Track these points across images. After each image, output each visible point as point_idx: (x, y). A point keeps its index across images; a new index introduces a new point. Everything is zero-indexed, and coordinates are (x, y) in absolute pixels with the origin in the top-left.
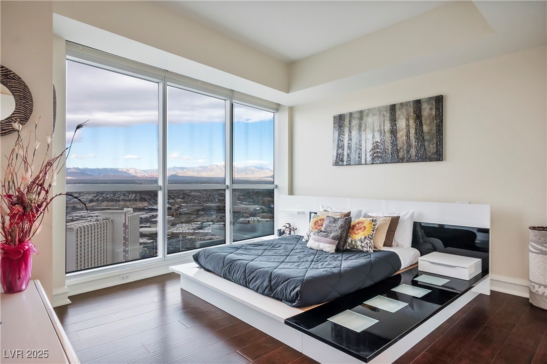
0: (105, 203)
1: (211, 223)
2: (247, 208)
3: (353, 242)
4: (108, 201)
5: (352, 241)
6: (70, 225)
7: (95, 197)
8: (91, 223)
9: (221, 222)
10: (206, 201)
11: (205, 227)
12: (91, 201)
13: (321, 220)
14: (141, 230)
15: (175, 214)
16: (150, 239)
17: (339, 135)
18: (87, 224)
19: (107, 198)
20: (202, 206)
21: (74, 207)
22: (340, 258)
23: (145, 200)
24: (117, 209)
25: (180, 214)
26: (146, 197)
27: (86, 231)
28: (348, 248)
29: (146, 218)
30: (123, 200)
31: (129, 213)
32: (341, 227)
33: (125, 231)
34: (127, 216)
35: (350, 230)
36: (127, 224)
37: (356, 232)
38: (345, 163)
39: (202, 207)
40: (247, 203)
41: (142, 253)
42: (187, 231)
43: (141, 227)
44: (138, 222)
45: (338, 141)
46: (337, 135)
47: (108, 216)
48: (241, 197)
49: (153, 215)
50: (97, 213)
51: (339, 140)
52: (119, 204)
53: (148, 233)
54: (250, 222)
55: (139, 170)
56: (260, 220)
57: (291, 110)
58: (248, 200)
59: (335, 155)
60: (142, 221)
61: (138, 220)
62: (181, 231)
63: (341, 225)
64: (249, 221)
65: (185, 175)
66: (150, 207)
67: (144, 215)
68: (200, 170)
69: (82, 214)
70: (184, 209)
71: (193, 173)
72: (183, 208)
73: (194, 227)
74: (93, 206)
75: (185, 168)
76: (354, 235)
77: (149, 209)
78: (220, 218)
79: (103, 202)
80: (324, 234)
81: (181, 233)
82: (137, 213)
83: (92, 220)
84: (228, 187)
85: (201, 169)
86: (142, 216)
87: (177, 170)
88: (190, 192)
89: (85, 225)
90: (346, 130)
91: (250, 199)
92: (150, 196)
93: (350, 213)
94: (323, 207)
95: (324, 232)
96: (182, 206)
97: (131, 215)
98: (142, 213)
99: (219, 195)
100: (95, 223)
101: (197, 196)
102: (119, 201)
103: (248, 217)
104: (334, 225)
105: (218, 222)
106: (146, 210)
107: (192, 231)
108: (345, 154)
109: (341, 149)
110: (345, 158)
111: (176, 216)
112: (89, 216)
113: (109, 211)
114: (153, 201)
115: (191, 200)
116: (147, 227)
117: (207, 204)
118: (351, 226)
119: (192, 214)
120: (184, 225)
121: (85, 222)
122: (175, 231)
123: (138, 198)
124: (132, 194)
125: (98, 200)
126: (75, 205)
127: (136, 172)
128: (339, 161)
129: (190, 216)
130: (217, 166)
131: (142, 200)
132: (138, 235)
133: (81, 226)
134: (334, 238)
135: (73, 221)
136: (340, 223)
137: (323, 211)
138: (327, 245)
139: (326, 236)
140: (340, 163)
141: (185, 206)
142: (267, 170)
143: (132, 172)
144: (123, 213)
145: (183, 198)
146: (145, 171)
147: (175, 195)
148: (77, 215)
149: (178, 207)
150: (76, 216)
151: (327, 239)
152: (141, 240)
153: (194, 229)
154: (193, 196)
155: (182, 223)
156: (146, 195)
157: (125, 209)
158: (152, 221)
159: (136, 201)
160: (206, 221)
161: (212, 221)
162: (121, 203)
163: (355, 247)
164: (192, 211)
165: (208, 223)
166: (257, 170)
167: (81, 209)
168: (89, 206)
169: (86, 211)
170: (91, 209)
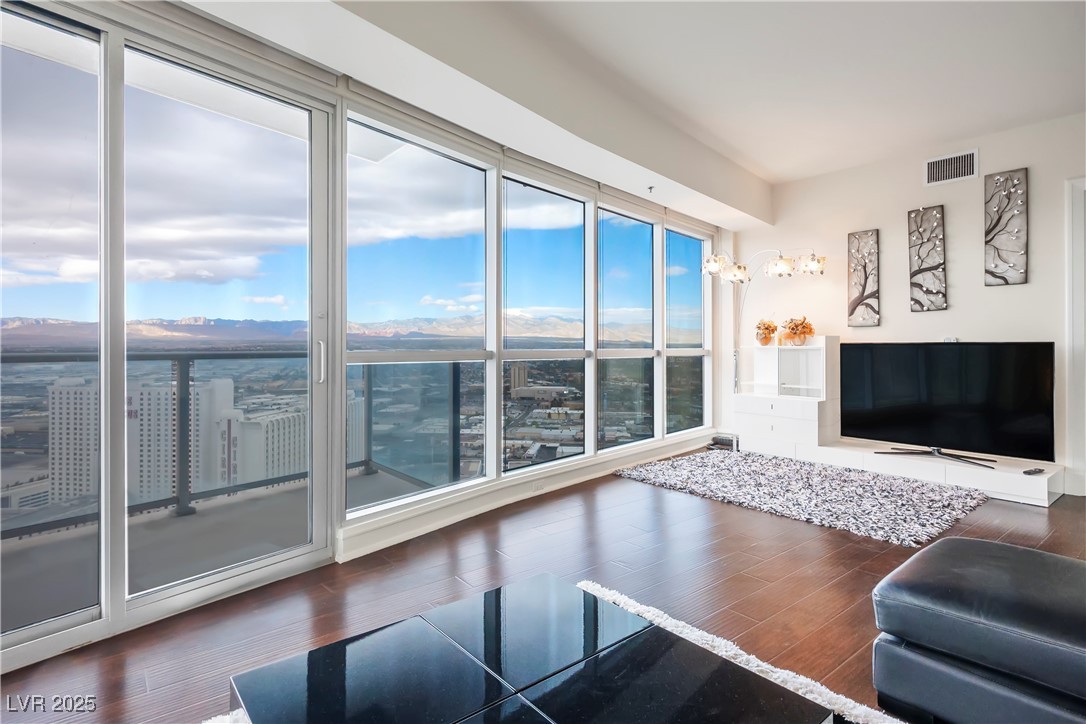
2: (545, 392)
7: (282, 371)
8: (290, 415)
10: (473, 378)
21: (249, 387)
40: (545, 382)
48: (535, 372)
54: (553, 417)
56: (569, 412)
58: (547, 377)
64: (549, 414)
65: (436, 333)
68: (461, 324)
69: (262, 400)
71: (447, 329)
81: (431, 435)
91: (549, 374)
103: (547, 407)
112: (275, 404)
120: (436, 420)
122: (422, 432)
125: (287, 375)
126: (251, 384)
133: (273, 419)
142: (579, 323)
148: (254, 401)
149: (425, 390)
150: (254, 404)
155: (431, 416)
167: (262, 392)
168: (274, 387)
169: (268, 395)
170: (278, 392)
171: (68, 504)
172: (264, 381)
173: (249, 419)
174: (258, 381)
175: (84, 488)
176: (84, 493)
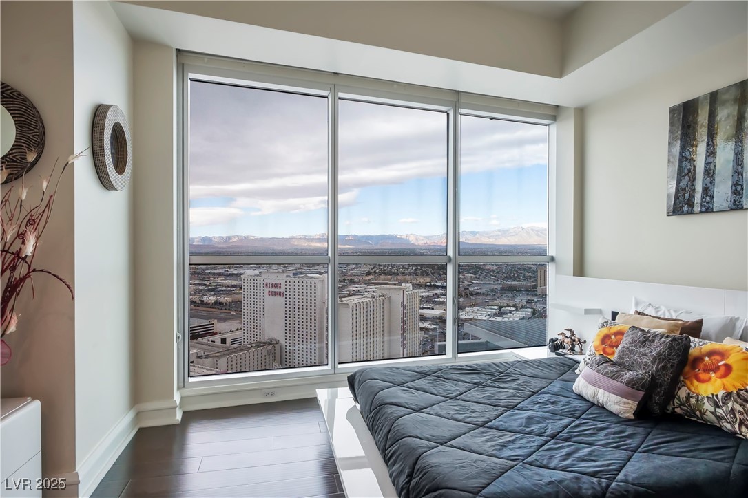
0: (383, 277)
1: (513, 309)
3: (693, 401)
4: (386, 274)
5: (688, 397)
6: (346, 301)
7: (372, 269)
8: (367, 300)
9: (528, 307)
10: (506, 277)
11: (504, 314)
12: (369, 274)
13: (616, 334)
14: (422, 311)
15: (464, 294)
16: (433, 324)
17: (683, 148)
18: (363, 300)
19: (385, 270)
20: (500, 284)
21: (351, 279)
22: (634, 442)
23: (428, 275)
24: (395, 285)
25: (471, 294)
26: (429, 271)
27: (362, 309)
28: (678, 410)
29: (428, 297)
30: (402, 273)
31: (407, 290)
32: (659, 358)
33: (403, 311)
34: (405, 293)
35: (687, 369)
36: (405, 303)
37: (703, 376)
38: (697, 209)
39: (501, 286)
41: (422, 341)
42: (480, 318)
43: (422, 308)
44: (418, 302)
45: (680, 161)
46: (677, 149)
47: (384, 292)
49: (436, 294)
50: (373, 288)
51: (683, 158)
52: (397, 279)
53: (430, 316)
55: (421, 236)
57: (581, 114)
59: (673, 190)
60: (424, 300)
61: (418, 299)
62: (471, 317)
63: (659, 354)
65: (478, 242)
66: (432, 284)
67: (426, 293)
68: (498, 235)
69: (359, 288)
70: (476, 288)
71: (488, 240)
72: (474, 287)
73: (489, 313)
74: (370, 280)
75: (478, 232)
76: (696, 383)
77: (431, 286)
78: (527, 302)
79: (380, 275)
80: (610, 369)
81: (471, 320)
82: (417, 291)
83: (368, 296)
84: (450, 260)
85: (500, 233)
86: (424, 294)
87: (467, 236)
89: (360, 301)
90: (702, 134)
92: (434, 269)
93: (700, 322)
94: (637, 304)
95: (614, 364)
96: (473, 283)
97: (410, 292)
98: (424, 290)
100: (371, 300)
101: (494, 271)
102: (398, 275)
104: (642, 350)
105: (523, 307)
106: (429, 286)
107: (485, 318)
108: (699, 187)
109: (687, 178)
110: (698, 198)
111: (465, 296)
112: (366, 292)
113: (385, 286)
114: (437, 276)
115: (486, 275)
116: (429, 308)
117: (507, 283)
118: (691, 358)
119: (487, 295)
120: (475, 309)
121: (360, 298)
122: (464, 317)
123: (419, 271)
124: (412, 266)
125: (375, 272)
127: (417, 239)
128: (682, 205)
129: (484, 297)
130: (523, 229)
131: (424, 274)
132: (418, 318)
133: (357, 302)
134: (632, 384)
135: (350, 296)
136: (656, 348)
137: (632, 312)
138: (614, 398)
139: (614, 376)
140: (686, 208)
141: (477, 283)
143: (412, 240)
144: (401, 289)
145: (475, 273)
146: (427, 237)
147: (465, 269)
148: (354, 289)
149: (469, 285)
150: (353, 291)
151: (616, 383)
152: (422, 325)
153: (489, 315)
154: (488, 270)
155: (473, 305)
157: (403, 285)
158: (436, 302)
159: (416, 274)
160: (506, 305)
161: (514, 306)
162: (400, 277)
163: (698, 413)
164: (486, 291)
165: (509, 308)
167: (358, 283)
168: (366, 280)
169: (363, 285)
170: (368, 283)
171: (250, 346)
172: (361, 275)
173: (342, 301)
174: (357, 275)
175: (258, 337)
176: (258, 340)
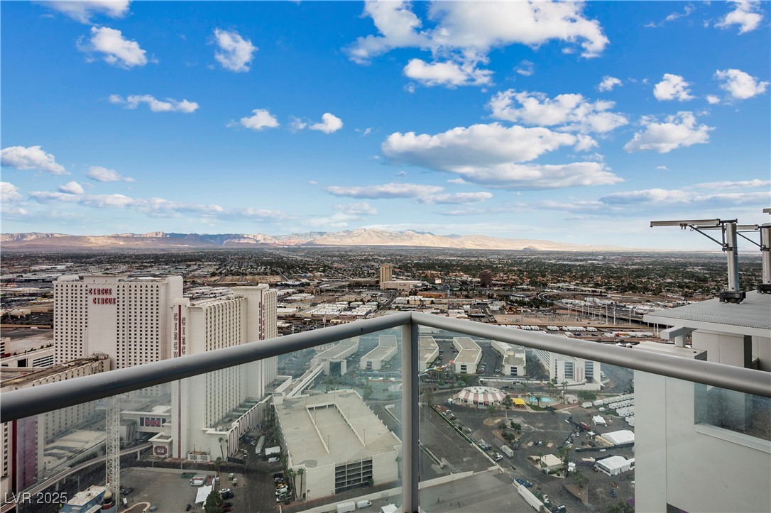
0: (229, 278)
1: (361, 303)
2: (405, 285)
4: (233, 275)
6: (199, 304)
7: (217, 270)
9: (373, 301)
10: (352, 274)
11: (353, 308)
12: (213, 274)
14: (279, 310)
15: (314, 292)
16: (287, 323)
18: (218, 302)
19: (232, 270)
20: (347, 281)
21: (194, 281)
23: (278, 274)
24: (244, 285)
25: (322, 292)
26: (278, 269)
27: (217, 312)
29: (282, 296)
30: (251, 273)
31: (265, 290)
33: (261, 311)
34: (264, 293)
36: (263, 303)
39: (348, 283)
40: (404, 278)
42: (332, 313)
43: (279, 307)
44: (276, 301)
47: (240, 293)
48: (397, 270)
49: (288, 293)
50: (224, 289)
52: (246, 279)
53: (285, 315)
54: (411, 303)
55: (269, 236)
58: (406, 274)
60: (281, 299)
61: (275, 298)
62: (323, 313)
65: (325, 243)
66: (283, 283)
67: (280, 292)
70: (326, 285)
71: (334, 240)
72: (324, 284)
73: (340, 308)
74: (215, 281)
75: (325, 233)
77: (282, 285)
78: (372, 296)
79: (226, 275)
82: (273, 290)
85: (345, 234)
86: (278, 293)
87: (315, 236)
88: (332, 263)
89: (215, 304)
91: (407, 271)
92: (283, 268)
96: (323, 281)
97: (267, 292)
98: (277, 289)
99: (368, 267)
100: (227, 302)
101: (341, 269)
102: (246, 275)
103: (407, 296)
105: (369, 301)
106: (279, 285)
107: (337, 313)
111: (316, 293)
112: (212, 293)
113: (242, 287)
114: (288, 275)
115: (334, 273)
116: (281, 307)
117: (354, 279)
119: (336, 292)
120: (327, 305)
122: (316, 313)
123: (268, 270)
124: (261, 266)
125: (221, 273)
126: (195, 279)
129: (334, 294)
131: (274, 273)
132: (276, 317)
133: (211, 305)
141: (326, 281)
142: (429, 235)
144: (257, 289)
145: (324, 271)
146: (275, 237)
148: (197, 291)
149: (318, 283)
150: (197, 293)
152: (278, 324)
153: (339, 310)
154: (335, 268)
155: (324, 302)
156: (279, 267)
157: (258, 285)
158: (288, 300)
159: (266, 274)
160: (354, 300)
161: (362, 300)
162: (249, 277)
164: (335, 288)
165: (357, 303)
166: (417, 234)
167: (203, 285)
168: (211, 281)
169: (208, 287)
170: (214, 285)
171: (66, 365)
172: (204, 277)
173: (193, 305)
174: (200, 277)
175: (78, 353)
176: (78, 357)
